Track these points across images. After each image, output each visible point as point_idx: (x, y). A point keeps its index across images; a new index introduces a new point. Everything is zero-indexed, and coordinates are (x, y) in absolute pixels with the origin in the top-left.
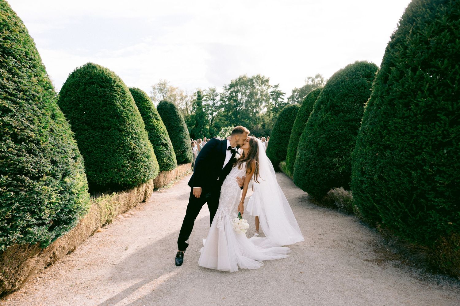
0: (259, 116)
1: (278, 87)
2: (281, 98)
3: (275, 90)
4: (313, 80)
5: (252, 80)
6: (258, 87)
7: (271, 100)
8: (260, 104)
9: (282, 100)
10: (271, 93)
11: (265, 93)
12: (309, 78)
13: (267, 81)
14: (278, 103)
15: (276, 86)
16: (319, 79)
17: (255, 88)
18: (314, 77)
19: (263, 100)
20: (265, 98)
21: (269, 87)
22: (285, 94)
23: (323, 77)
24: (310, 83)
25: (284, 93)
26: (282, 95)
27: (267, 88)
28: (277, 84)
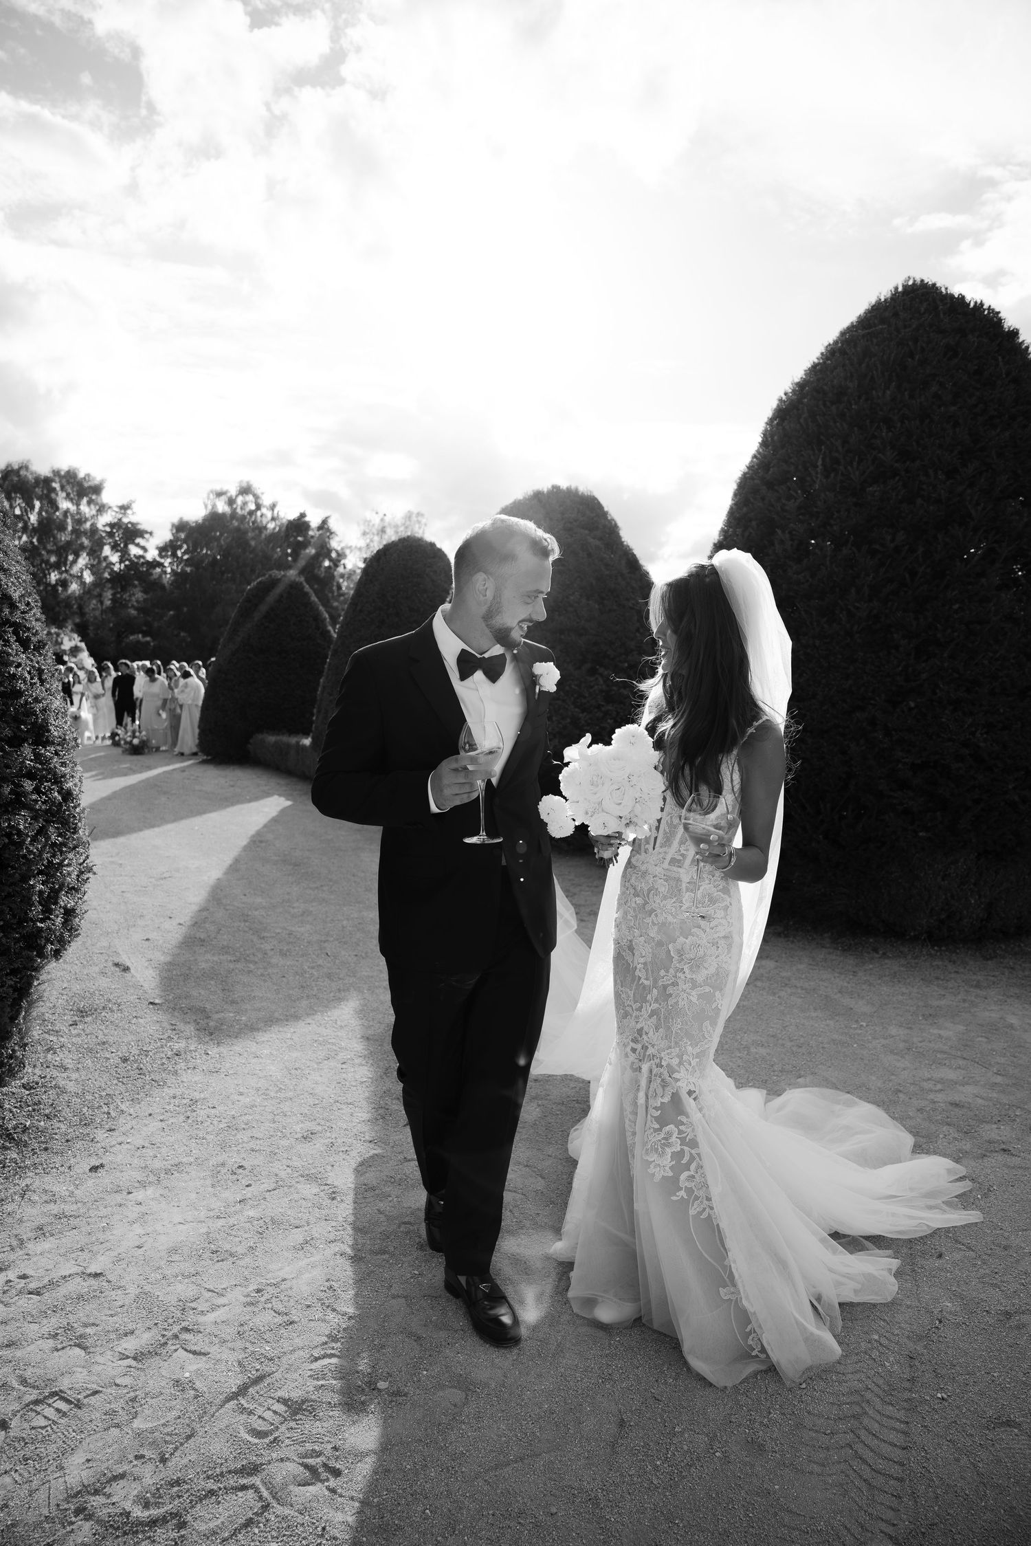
0: (69, 597)
1: (129, 512)
2: (138, 545)
3: (120, 520)
4: (231, 502)
5: (47, 481)
6: (65, 505)
7: (107, 551)
8: (71, 558)
9: (140, 552)
10: (108, 529)
11: (88, 525)
12: (220, 494)
13: (97, 490)
14: (127, 560)
15: (124, 508)
16: (250, 498)
17: (57, 509)
18: (233, 492)
19: (82, 547)
20: (86, 542)
21: (102, 509)
22: (151, 533)
23: (258, 492)
24: (222, 507)
25: (147, 532)
26: (143, 537)
27: (94, 512)
28: (125, 502)
